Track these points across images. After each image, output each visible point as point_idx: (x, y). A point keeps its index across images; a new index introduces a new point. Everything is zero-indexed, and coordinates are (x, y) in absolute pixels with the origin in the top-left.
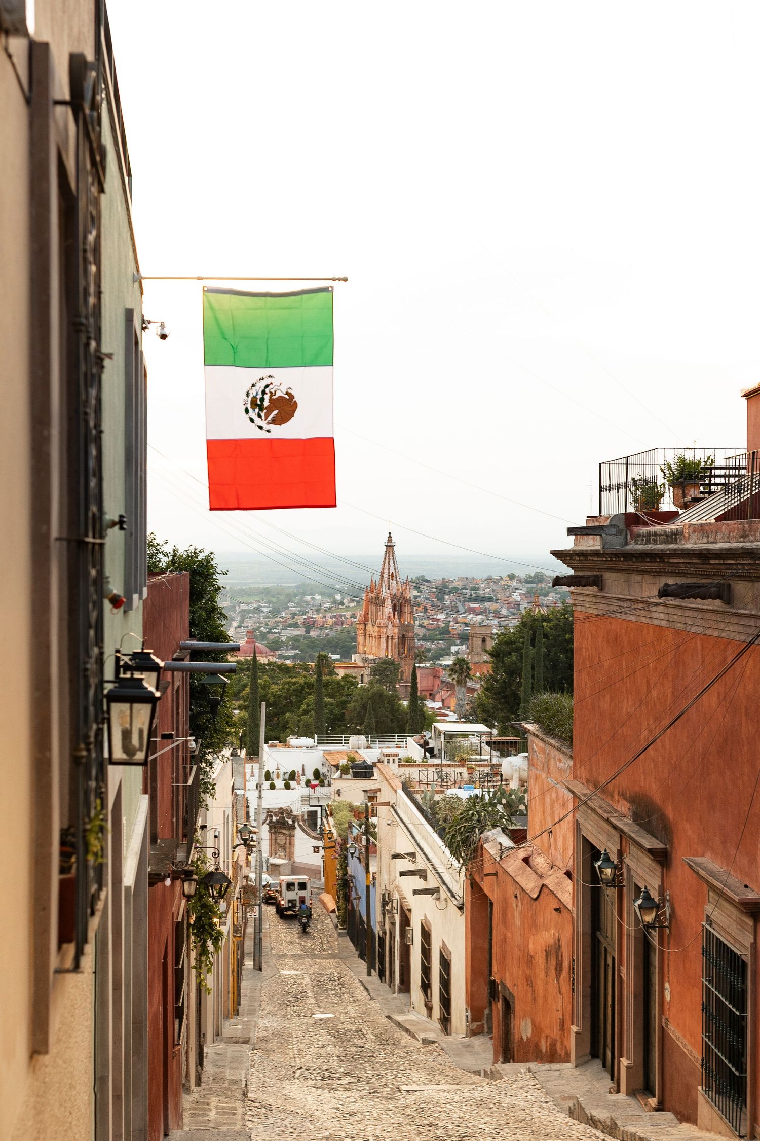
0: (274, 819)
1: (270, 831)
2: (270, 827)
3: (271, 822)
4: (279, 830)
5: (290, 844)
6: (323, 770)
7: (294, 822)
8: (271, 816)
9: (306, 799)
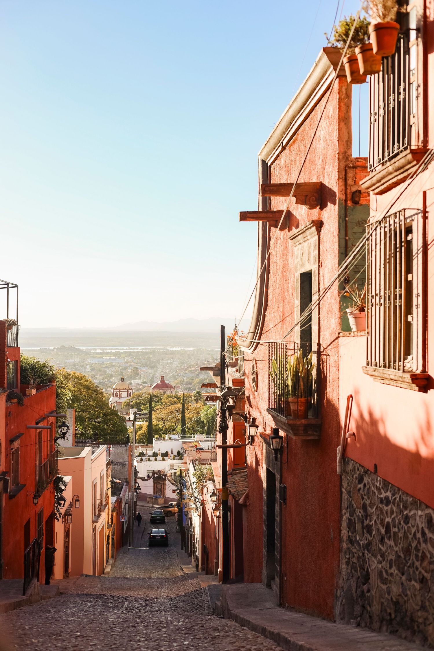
0: (156, 476)
1: (154, 482)
2: (154, 480)
3: (154, 476)
4: (158, 481)
5: (164, 488)
6: (182, 451)
7: (165, 477)
8: (154, 474)
9: (172, 466)
